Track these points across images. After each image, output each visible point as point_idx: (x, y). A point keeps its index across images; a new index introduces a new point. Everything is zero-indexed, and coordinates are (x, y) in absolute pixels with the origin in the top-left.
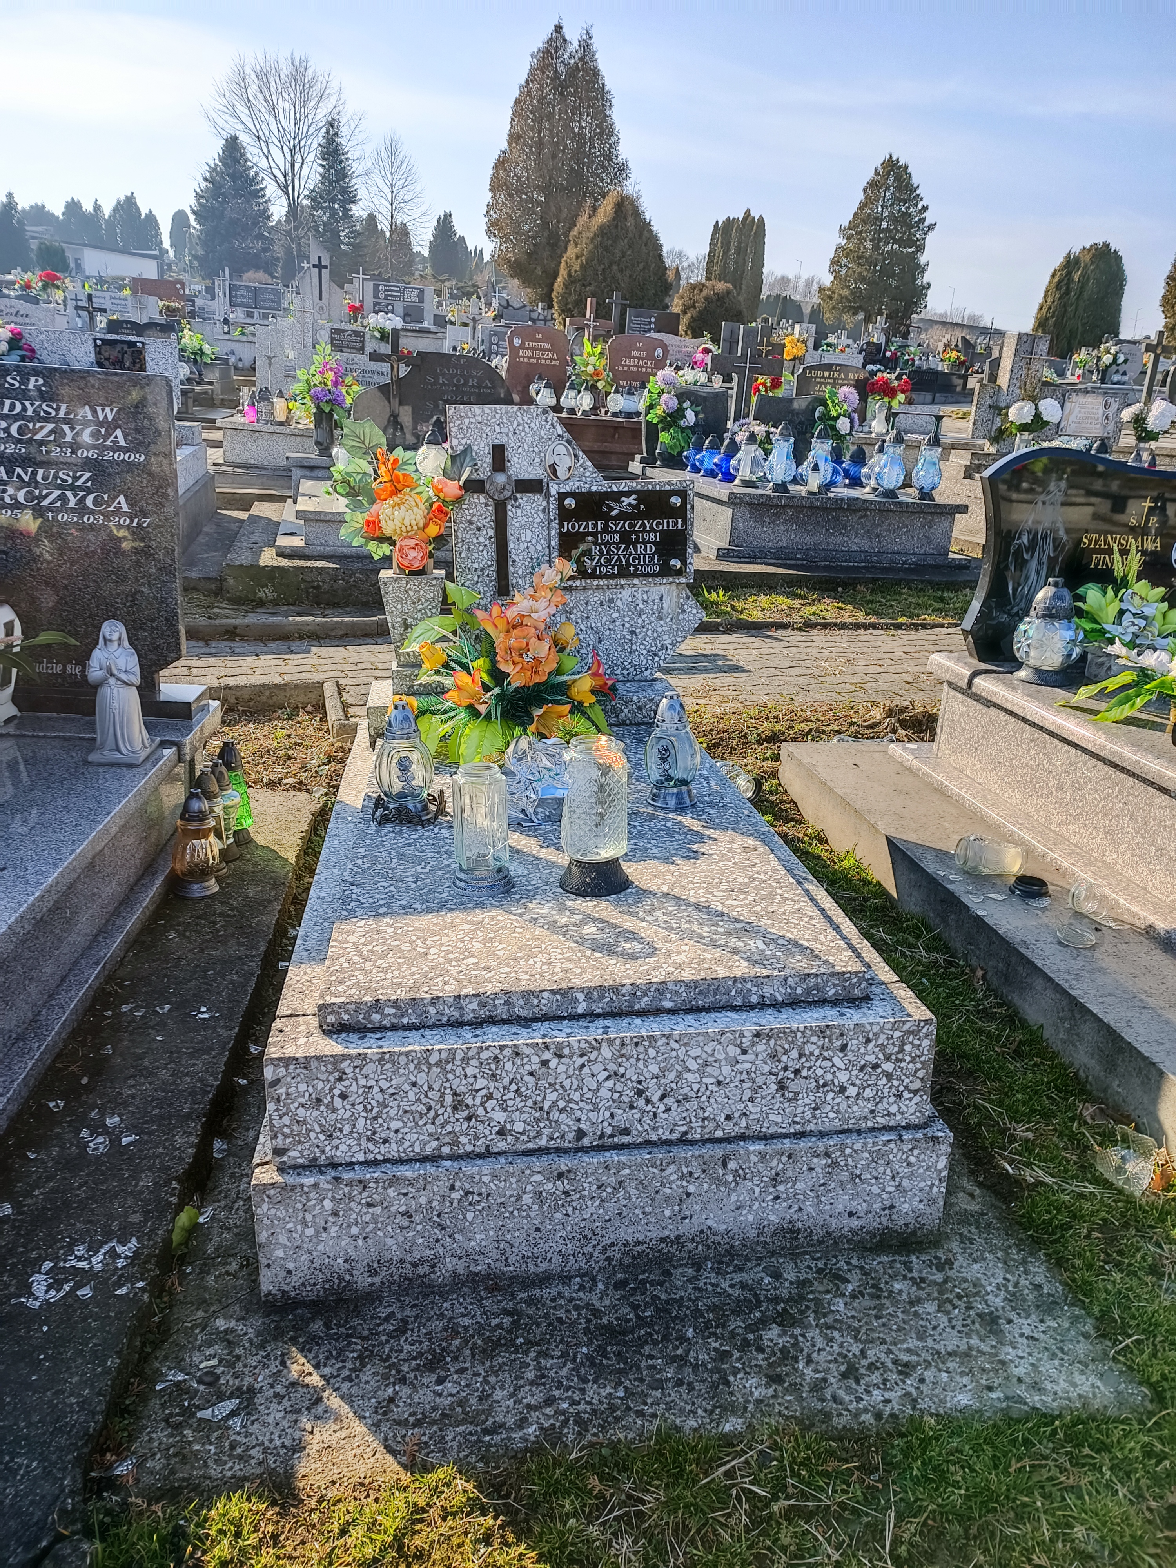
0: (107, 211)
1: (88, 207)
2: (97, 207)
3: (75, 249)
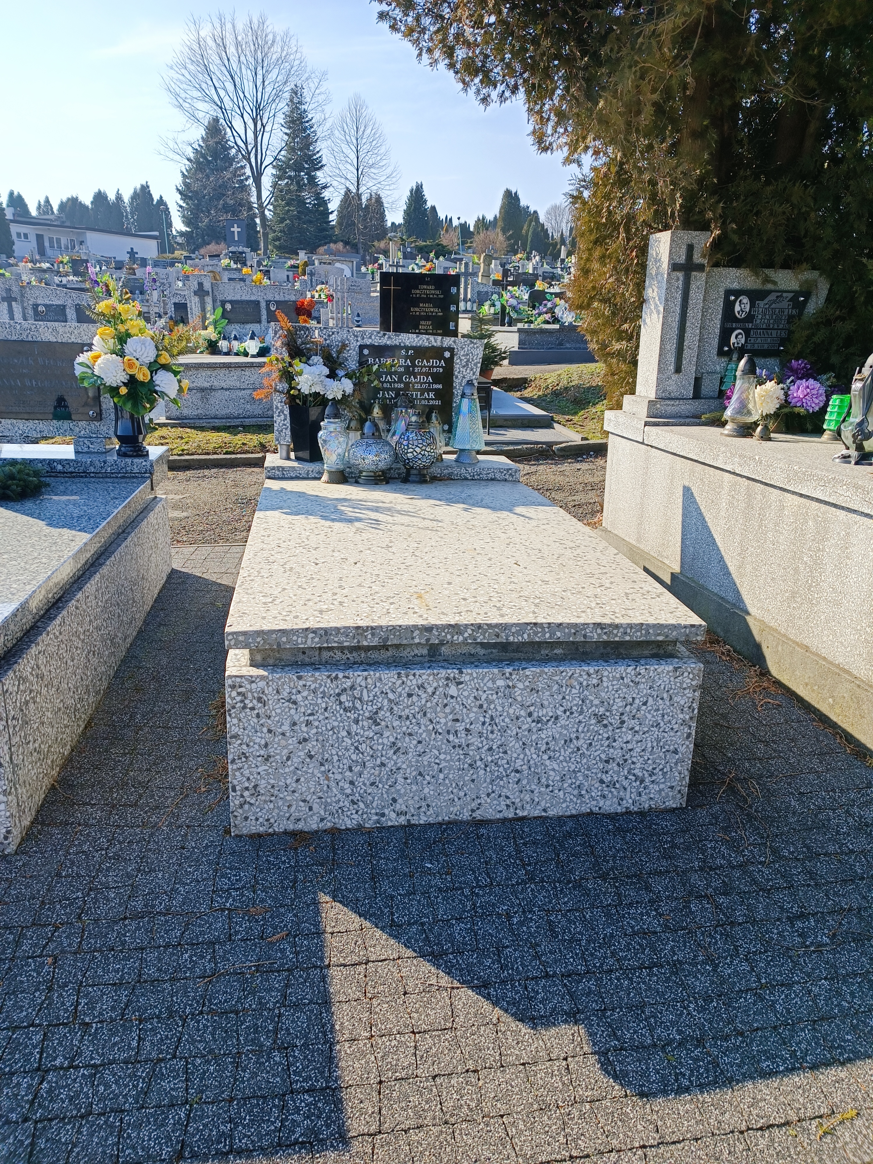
3: (78, 233)
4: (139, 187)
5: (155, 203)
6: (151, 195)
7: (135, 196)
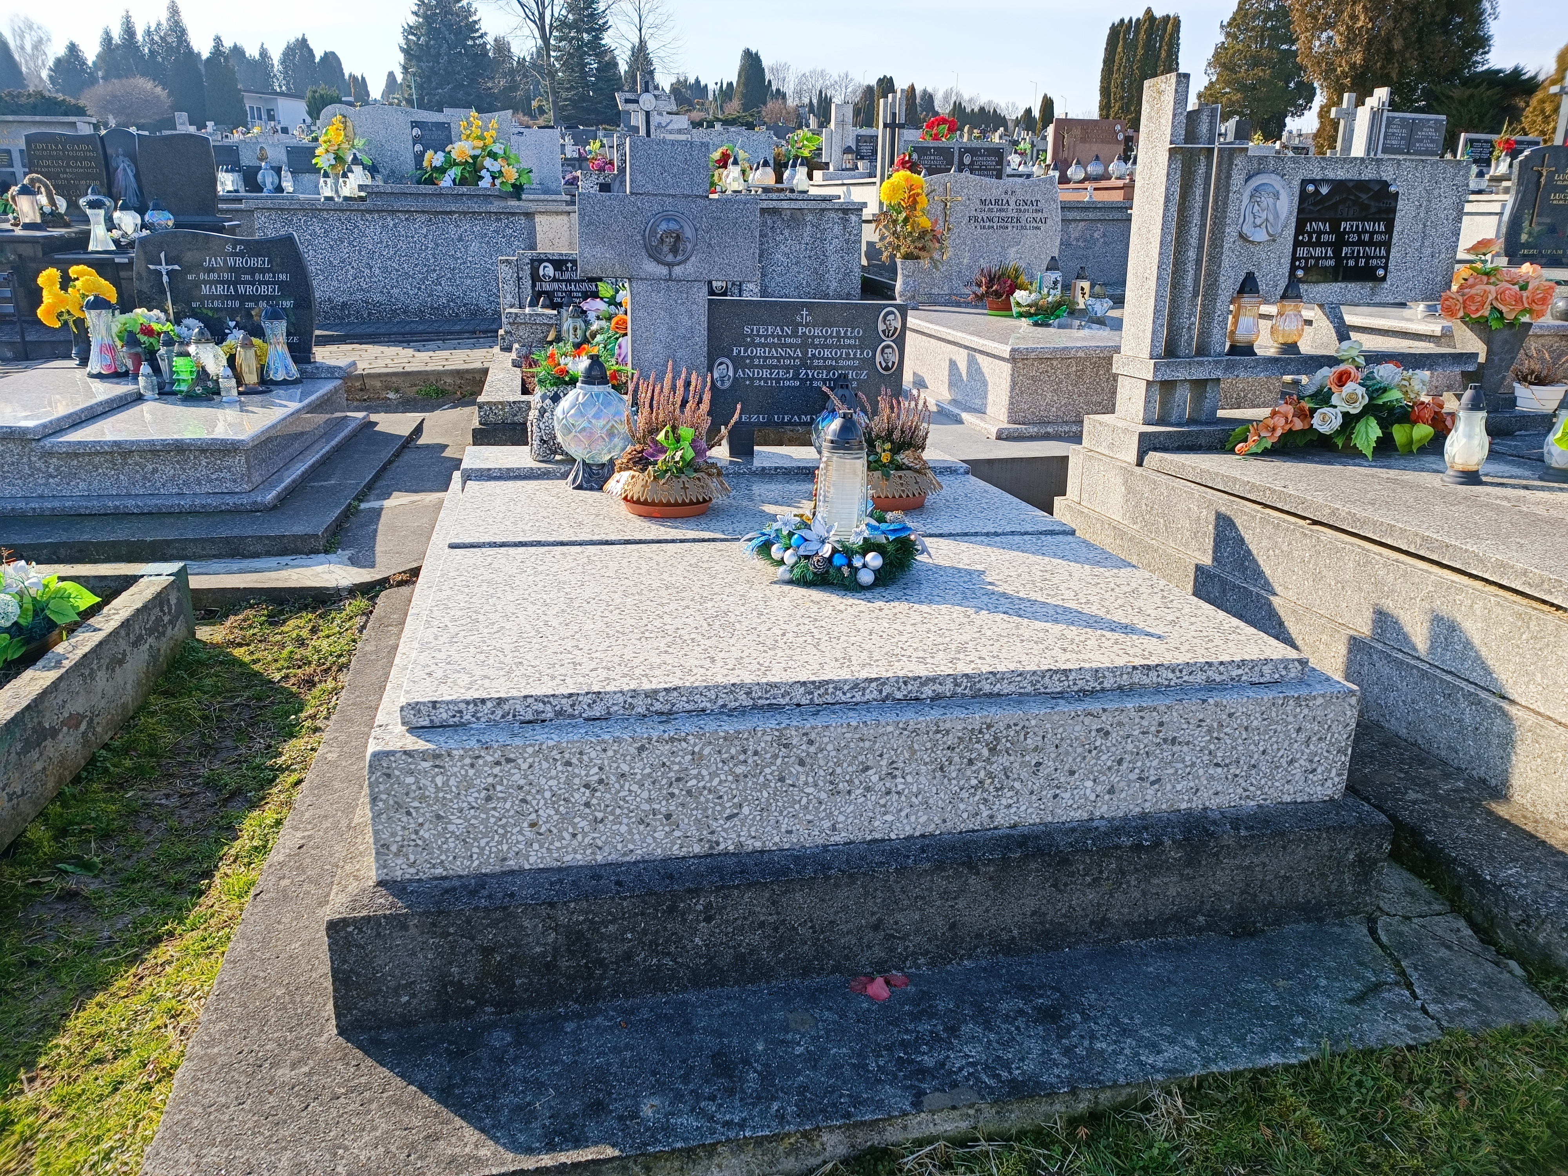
0: (276, 56)
1: (252, 52)
2: (264, 54)
3: (266, 100)
4: (293, 40)
5: (317, 60)
6: (311, 51)
7: (289, 53)
